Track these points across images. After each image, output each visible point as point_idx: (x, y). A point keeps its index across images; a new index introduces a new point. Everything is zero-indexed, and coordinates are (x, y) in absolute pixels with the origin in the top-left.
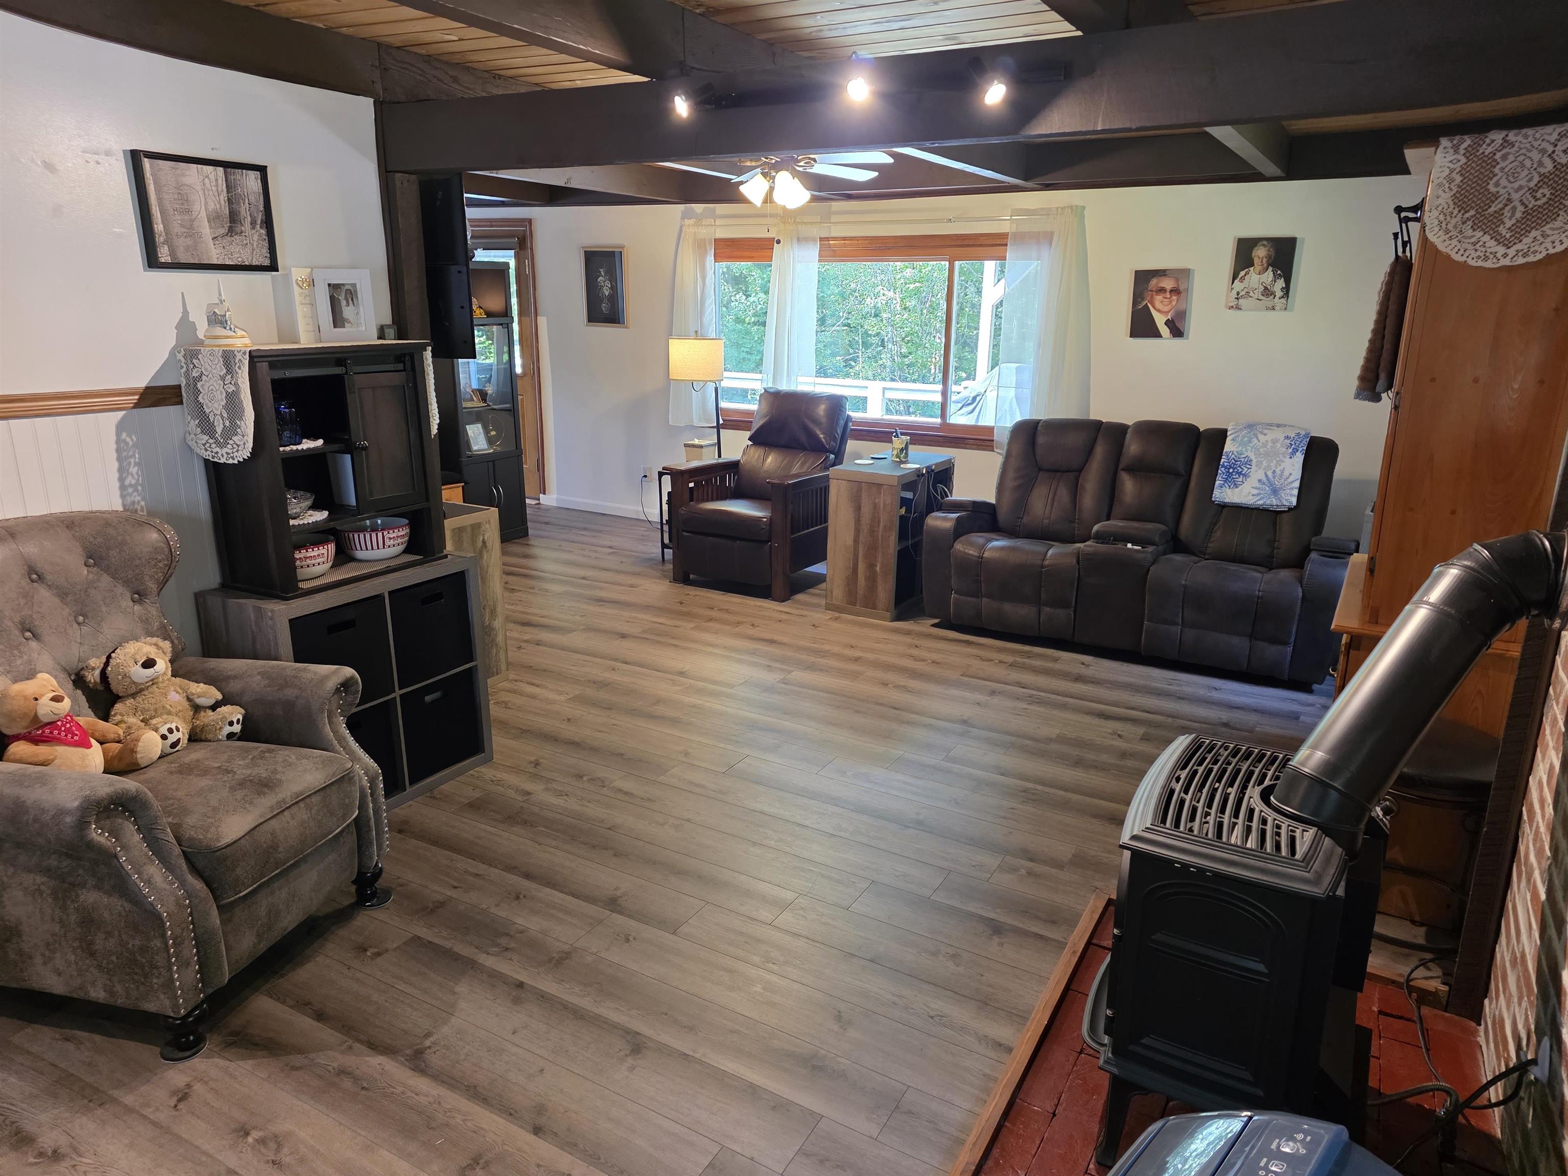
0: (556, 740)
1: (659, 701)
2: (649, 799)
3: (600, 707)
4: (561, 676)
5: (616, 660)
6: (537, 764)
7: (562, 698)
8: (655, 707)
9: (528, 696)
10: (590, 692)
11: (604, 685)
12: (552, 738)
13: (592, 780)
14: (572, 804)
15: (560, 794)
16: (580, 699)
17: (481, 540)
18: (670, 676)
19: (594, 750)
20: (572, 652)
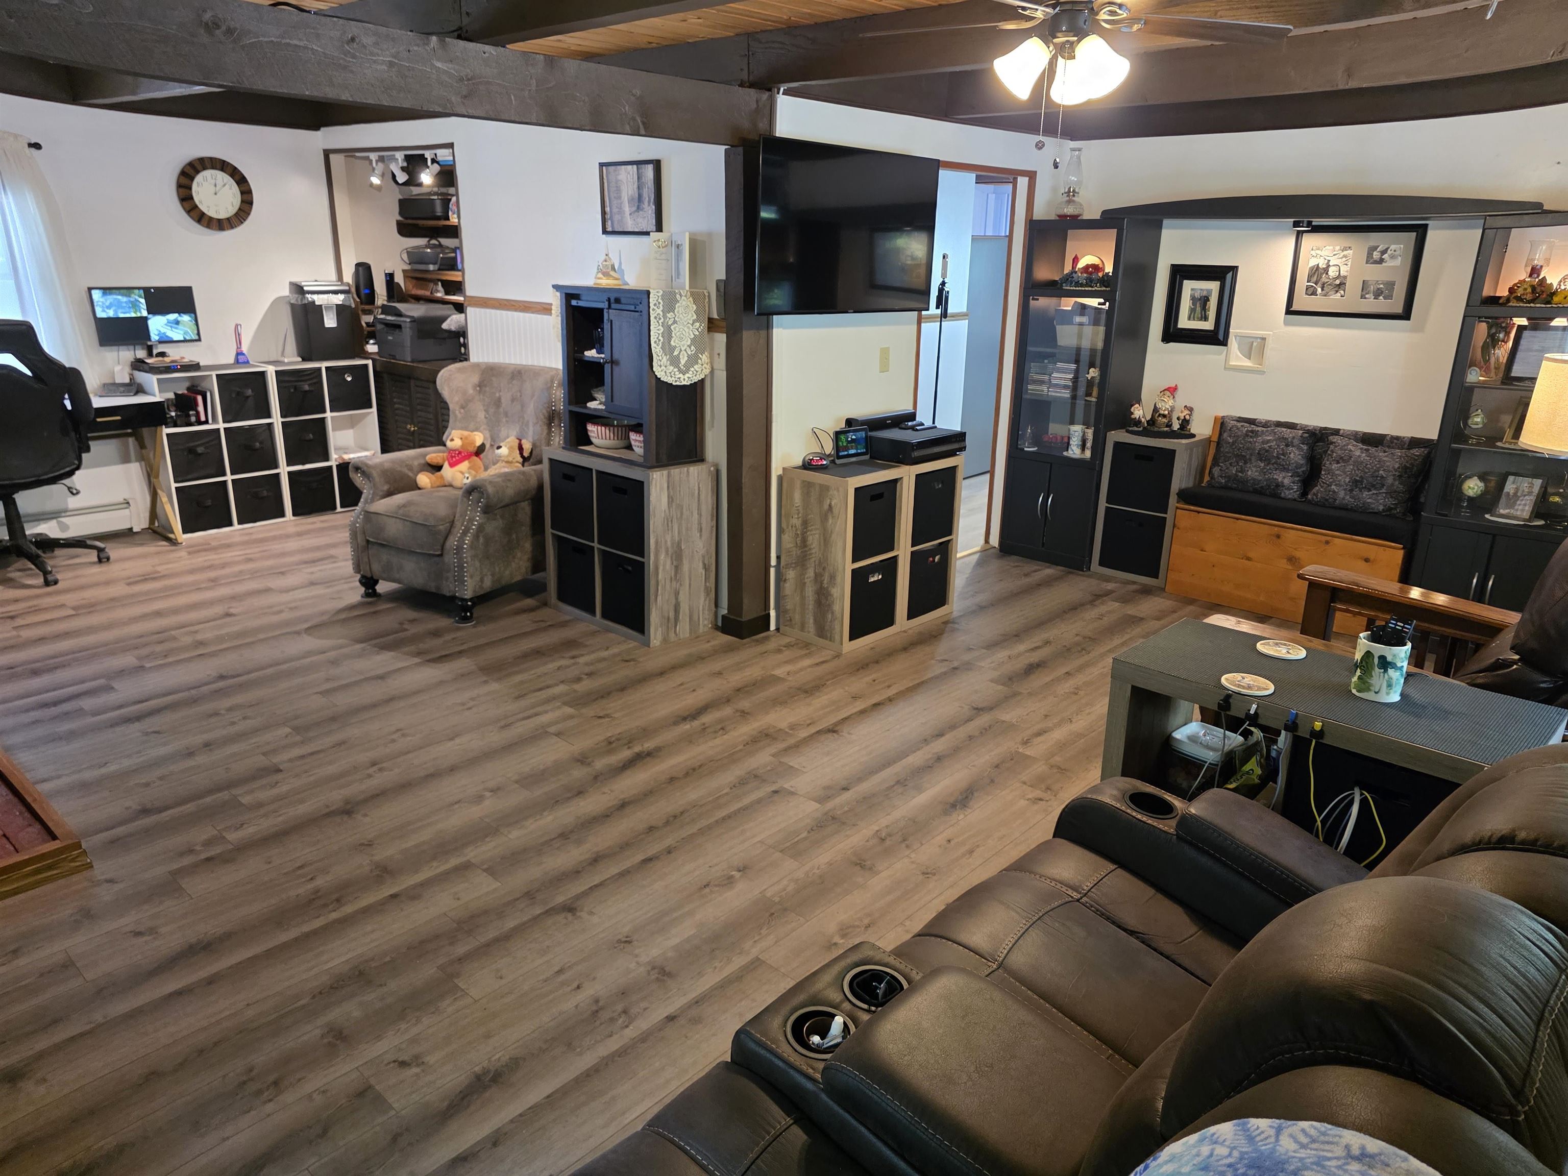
17: (828, 503)
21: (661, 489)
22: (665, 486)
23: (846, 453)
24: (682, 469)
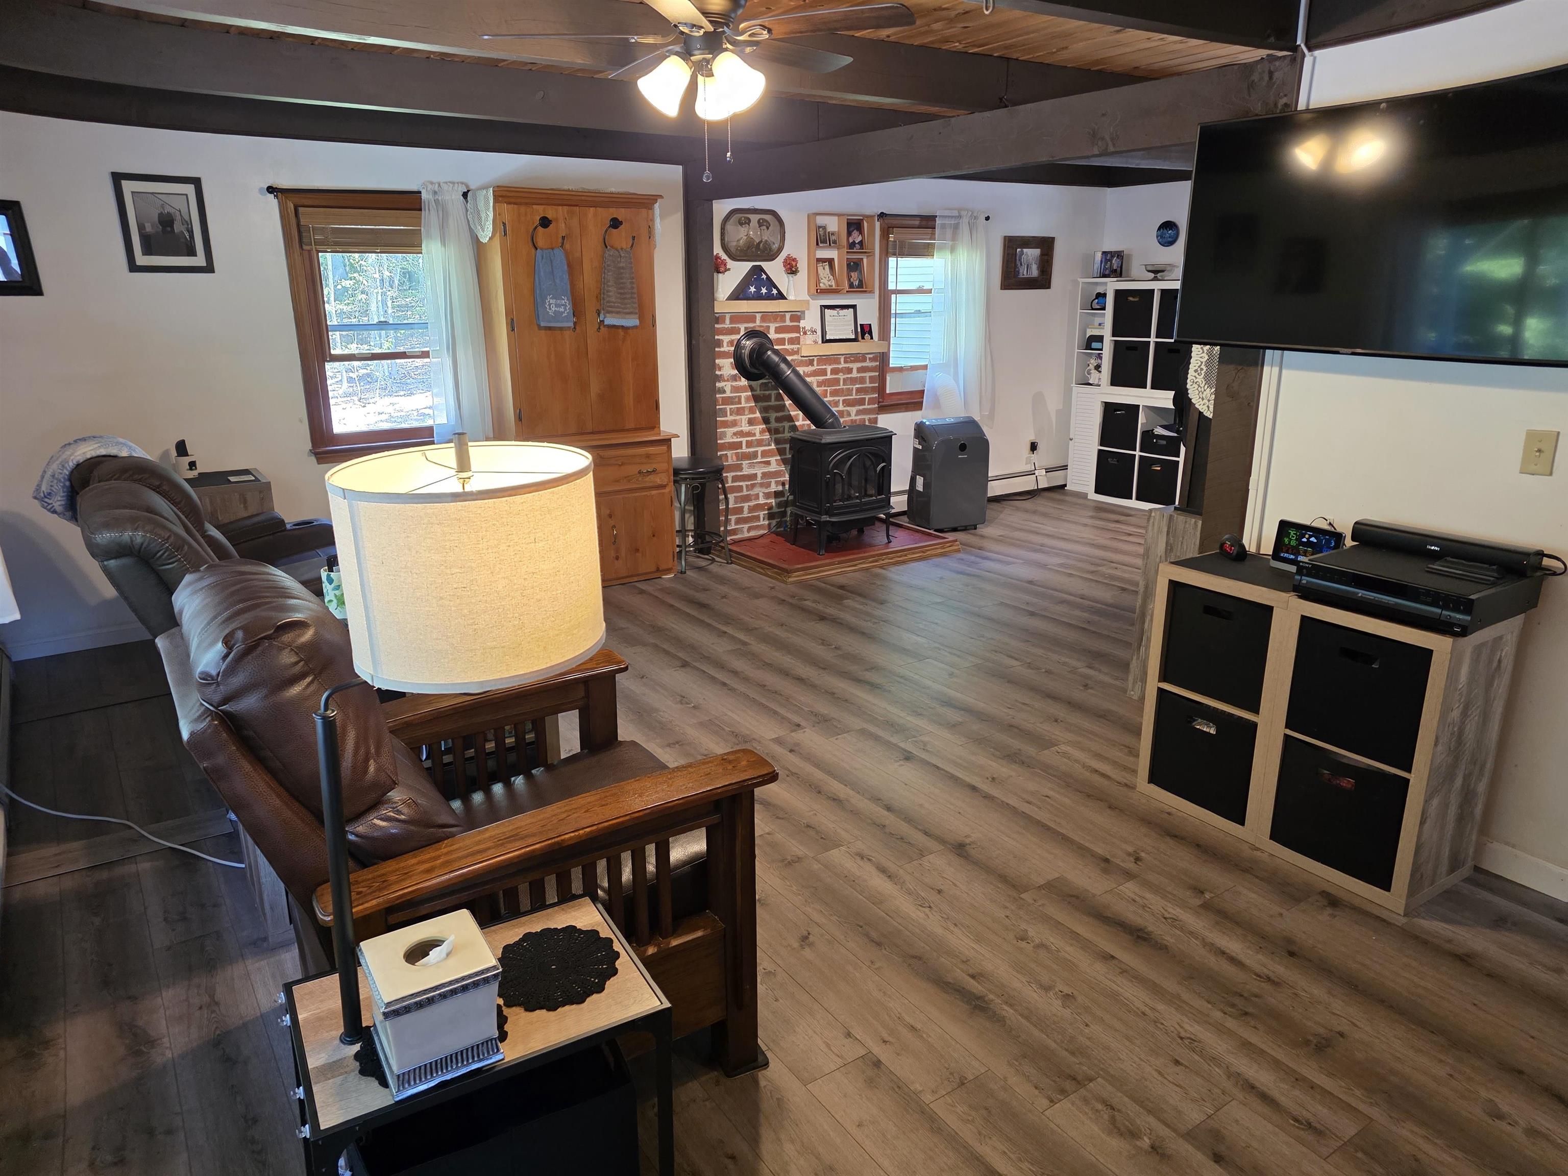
0: (1069, 703)
1: (953, 726)
2: (996, 652)
3: (1020, 730)
4: (1068, 781)
5: (988, 797)
6: (1086, 686)
7: (1063, 748)
8: (960, 720)
9: (1107, 759)
10: (1030, 750)
11: (1013, 757)
12: (1073, 705)
13: (1038, 669)
14: (1055, 657)
15: (1064, 664)
16: (1046, 743)
18: (924, 756)
19: (1033, 689)
20: (1049, 828)
21: (1160, 531)
22: (1165, 529)
23: (1292, 557)
24: (1189, 519)
